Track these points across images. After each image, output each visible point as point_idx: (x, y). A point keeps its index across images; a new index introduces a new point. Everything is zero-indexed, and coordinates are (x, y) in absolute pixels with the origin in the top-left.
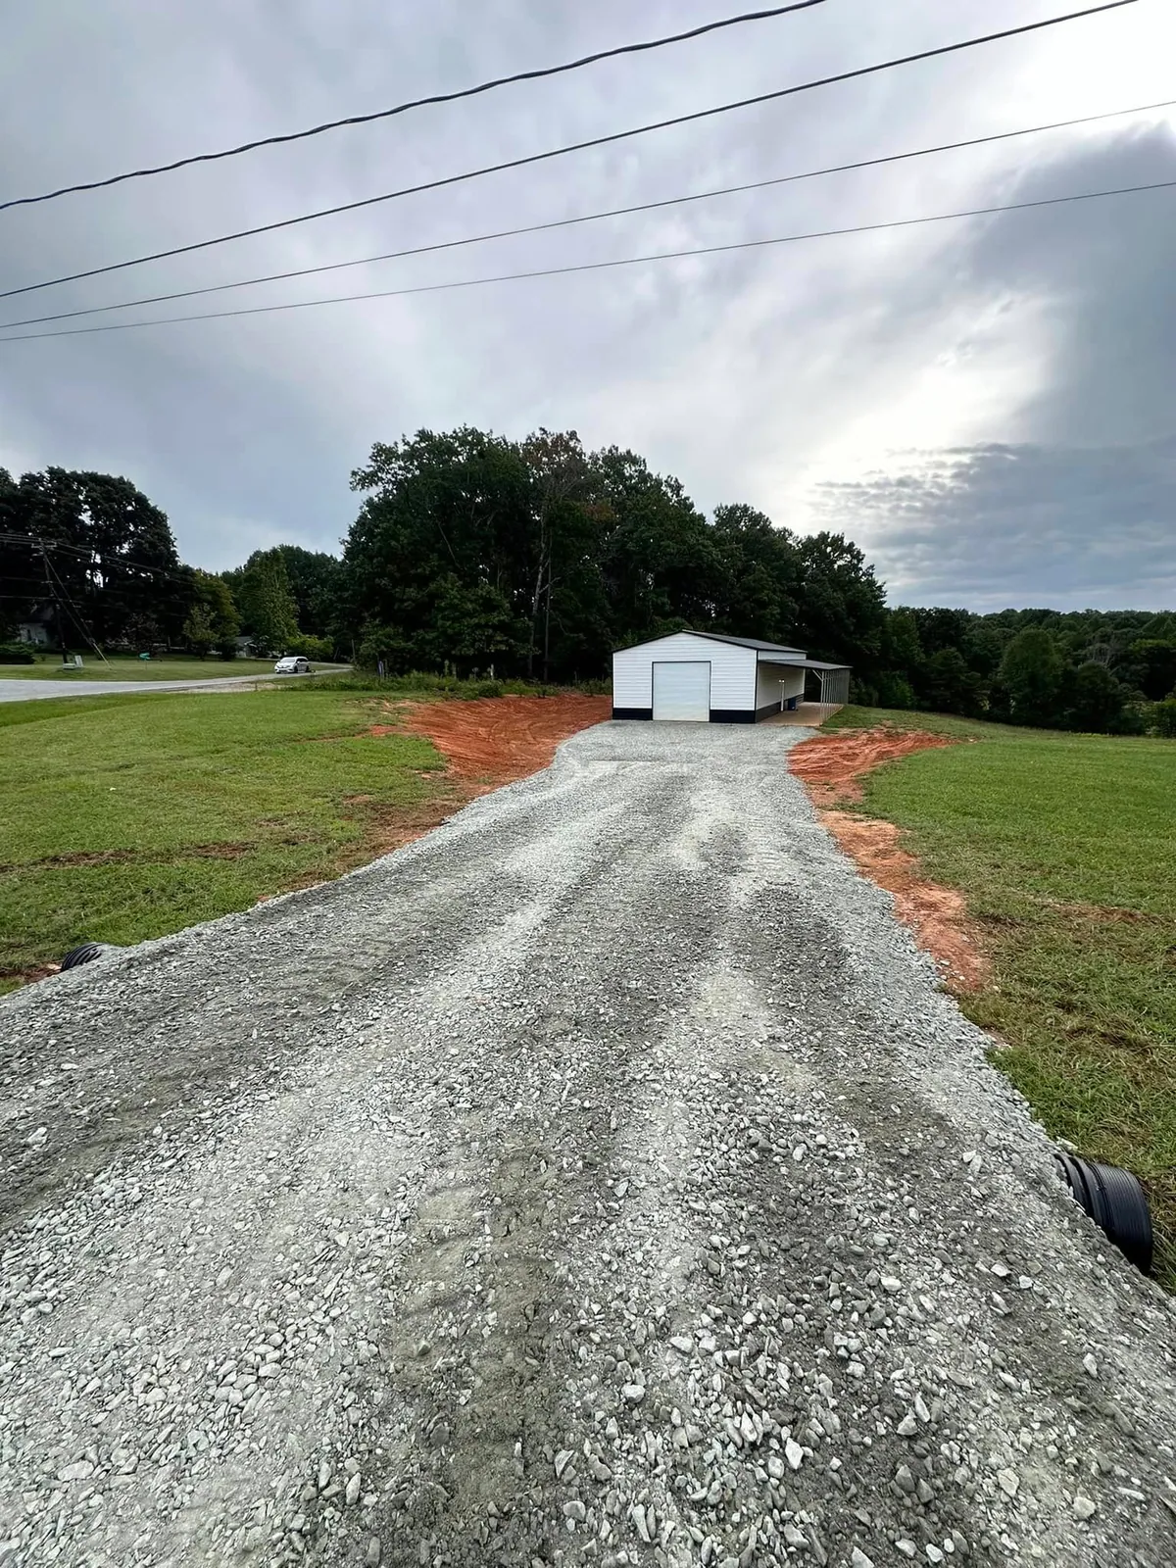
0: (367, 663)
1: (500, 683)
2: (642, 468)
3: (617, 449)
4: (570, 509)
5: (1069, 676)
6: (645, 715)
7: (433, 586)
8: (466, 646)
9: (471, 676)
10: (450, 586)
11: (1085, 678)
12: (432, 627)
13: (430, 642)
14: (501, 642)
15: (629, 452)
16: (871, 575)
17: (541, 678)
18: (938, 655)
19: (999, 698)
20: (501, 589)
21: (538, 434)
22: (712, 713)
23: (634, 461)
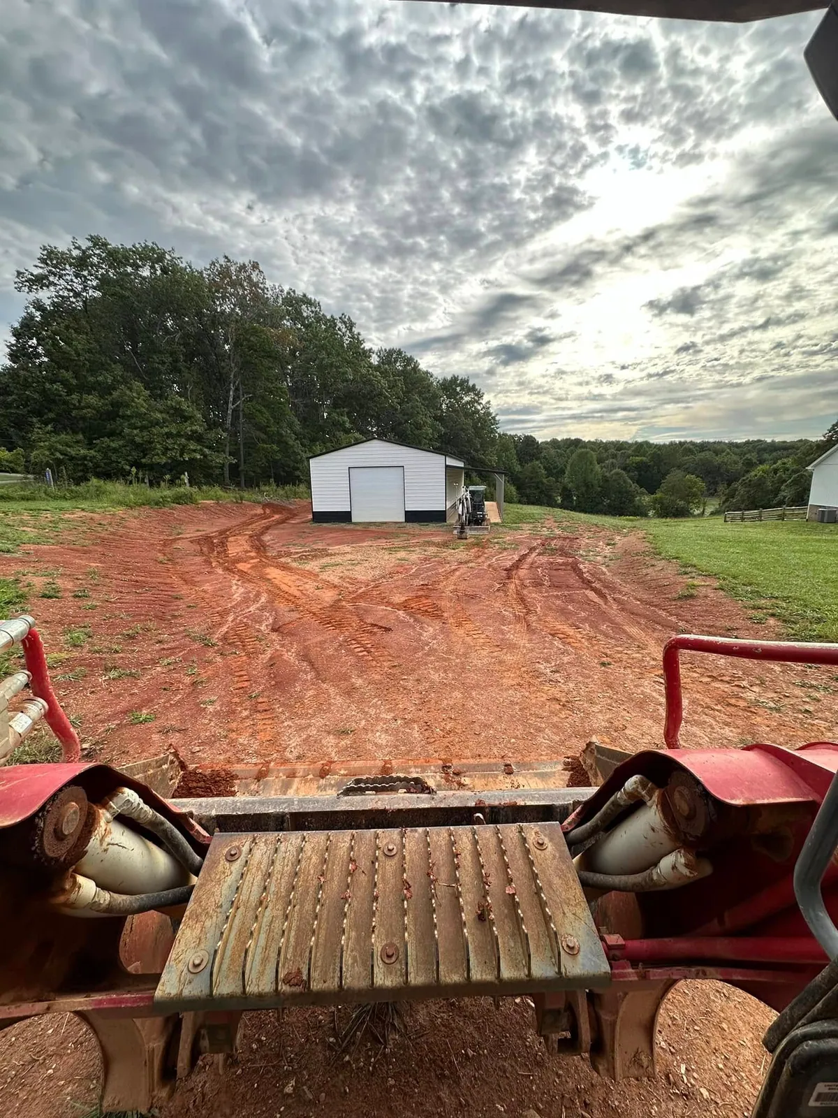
0: (36, 469)
1: (195, 489)
2: (318, 309)
3: (294, 292)
4: (255, 332)
5: (606, 480)
6: (345, 517)
7: (116, 394)
8: (158, 455)
9: (162, 484)
10: (137, 396)
11: (615, 480)
12: (120, 435)
13: (115, 450)
14: (195, 451)
15: (304, 295)
16: (488, 408)
17: (238, 484)
18: (529, 466)
19: (567, 494)
20: (192, 402)
21: (222, 261)
22: (407, 513)
23: (309, 303)
